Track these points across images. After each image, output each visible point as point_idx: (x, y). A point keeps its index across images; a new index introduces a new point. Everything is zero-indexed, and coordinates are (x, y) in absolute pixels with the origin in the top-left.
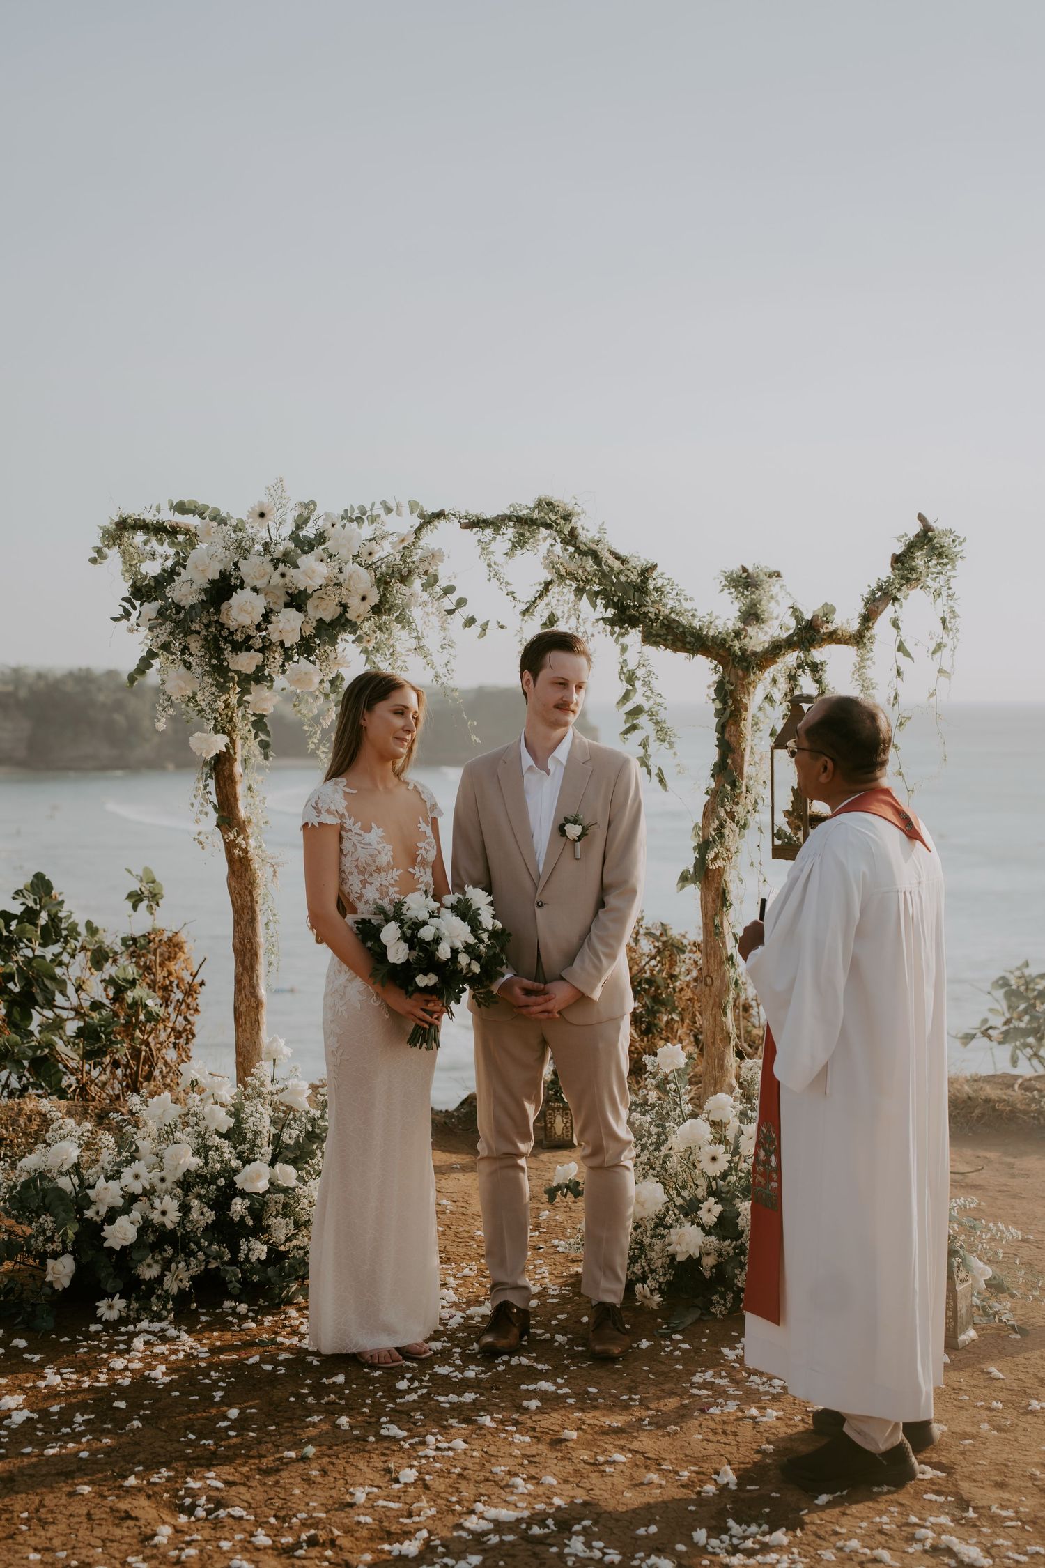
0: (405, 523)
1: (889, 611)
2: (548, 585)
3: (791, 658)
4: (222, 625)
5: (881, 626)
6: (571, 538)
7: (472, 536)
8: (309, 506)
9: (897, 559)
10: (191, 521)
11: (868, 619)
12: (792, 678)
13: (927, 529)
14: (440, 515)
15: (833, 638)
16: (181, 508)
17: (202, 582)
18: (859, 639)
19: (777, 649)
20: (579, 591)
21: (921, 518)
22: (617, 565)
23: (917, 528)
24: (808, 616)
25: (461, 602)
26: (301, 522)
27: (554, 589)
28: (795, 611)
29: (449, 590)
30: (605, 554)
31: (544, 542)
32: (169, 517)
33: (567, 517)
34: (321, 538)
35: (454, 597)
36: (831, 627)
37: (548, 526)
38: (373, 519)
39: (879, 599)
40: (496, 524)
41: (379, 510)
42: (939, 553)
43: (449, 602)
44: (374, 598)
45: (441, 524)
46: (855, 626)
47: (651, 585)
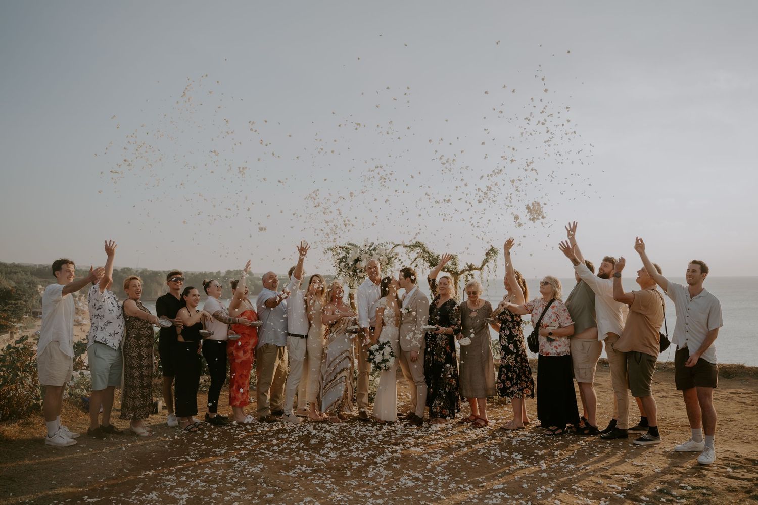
0: (390, 247)
1: (487, 264)
2: (416, 258)
3: (467, 273)
4: (356, 267)
5: (485, 267)
6: (424, 251)
7: (405, 249)
8: (373, 244)
9: (487, 254)
10: (350, 247)
11: (483, 265)
12: (467, 277)
13: (493, 248)
14: (399, 245)
15: (475, 269)
16: (350, 245)
17: (353, 259)
18: (481, 269)
19: (463, 272)
20: (424, 260)
21: (491, 246)
22: (432, 254)
23: (490, 248)
24: (470, 264)
25: (402, 262)
26: (371, 247)
27: (418, 259)
28: (467, 264)
29: (400, 260)
30: (430, 253)
31: (418, 250)
32: (347, 246)
33: (423, 245)
34: (375, 249)
35: (401, 261)
36: (474, 267)
37: (420, 247)
38: (385, 246)
39: (485, 262)
40: (409, 247)
41: (385, 244)
42: (495, 252)
43: (400, 262)
44: (387, 262)
45: (399, 247)
46: (480, 267)
47: (439, 258)
